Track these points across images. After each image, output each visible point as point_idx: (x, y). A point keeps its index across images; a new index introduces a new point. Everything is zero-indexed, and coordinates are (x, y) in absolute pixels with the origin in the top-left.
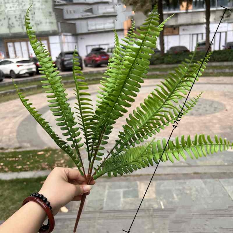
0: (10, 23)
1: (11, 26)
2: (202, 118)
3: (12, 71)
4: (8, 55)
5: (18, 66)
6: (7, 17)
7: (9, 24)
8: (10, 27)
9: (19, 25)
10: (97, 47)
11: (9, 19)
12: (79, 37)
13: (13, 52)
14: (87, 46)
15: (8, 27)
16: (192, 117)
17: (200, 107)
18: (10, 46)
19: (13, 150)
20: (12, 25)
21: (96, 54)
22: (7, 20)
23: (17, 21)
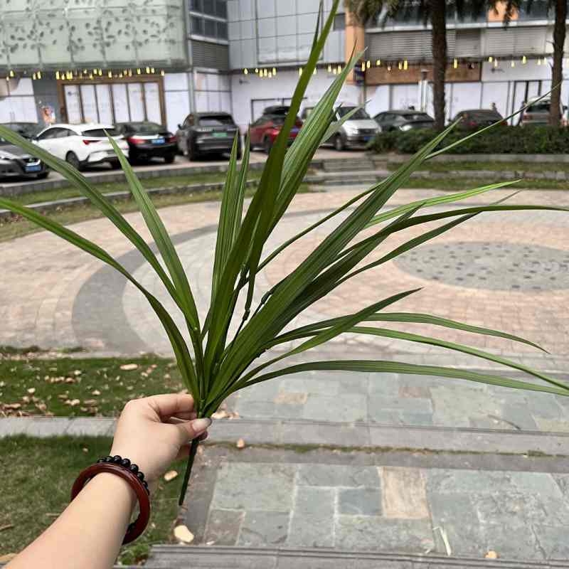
0: (75, 38)
1: (77, 47)
2: (542, 298)
3: (70, 154)
4: (63, 116)
5: (87, 143)
6: (68, 24)
7: (71, 42)
8: (73, 48)
9: (95, 45)
10: (279, 104)
11: (73, 28)
12: (236, 78)
13: (77, 109)
14: (252, 101)
15: (69, 49)
16: (516, 293)
17: (535, 268)
18: (70, 93)
19: (60, 355)
20: (80, 45)
21: (274, 120)
22: (66, 31)
23: (90, 33)
